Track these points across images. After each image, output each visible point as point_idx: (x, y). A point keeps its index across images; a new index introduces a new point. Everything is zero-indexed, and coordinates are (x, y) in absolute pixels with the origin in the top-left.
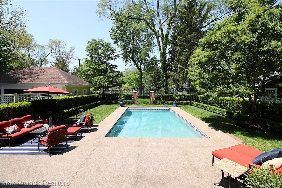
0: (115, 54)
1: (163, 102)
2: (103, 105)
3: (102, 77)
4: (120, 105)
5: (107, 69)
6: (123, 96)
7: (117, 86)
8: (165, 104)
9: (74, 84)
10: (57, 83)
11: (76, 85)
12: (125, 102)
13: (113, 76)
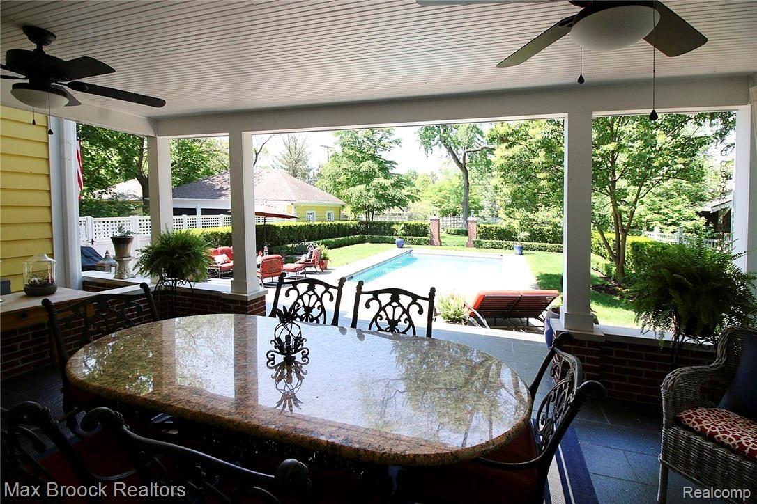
0: (392, 138)
1: (497, 243)
2: (367, 245)
3: (363, 187)
4: (395, 245)
5: (373, 170)
6: (403, 226)
7: (397, 205)
8: (502, 248)
9: (307, 201)
10: (279, 199)
11: (312, 203)
12: (411, 239)
13: (386, 185)
